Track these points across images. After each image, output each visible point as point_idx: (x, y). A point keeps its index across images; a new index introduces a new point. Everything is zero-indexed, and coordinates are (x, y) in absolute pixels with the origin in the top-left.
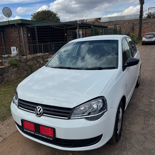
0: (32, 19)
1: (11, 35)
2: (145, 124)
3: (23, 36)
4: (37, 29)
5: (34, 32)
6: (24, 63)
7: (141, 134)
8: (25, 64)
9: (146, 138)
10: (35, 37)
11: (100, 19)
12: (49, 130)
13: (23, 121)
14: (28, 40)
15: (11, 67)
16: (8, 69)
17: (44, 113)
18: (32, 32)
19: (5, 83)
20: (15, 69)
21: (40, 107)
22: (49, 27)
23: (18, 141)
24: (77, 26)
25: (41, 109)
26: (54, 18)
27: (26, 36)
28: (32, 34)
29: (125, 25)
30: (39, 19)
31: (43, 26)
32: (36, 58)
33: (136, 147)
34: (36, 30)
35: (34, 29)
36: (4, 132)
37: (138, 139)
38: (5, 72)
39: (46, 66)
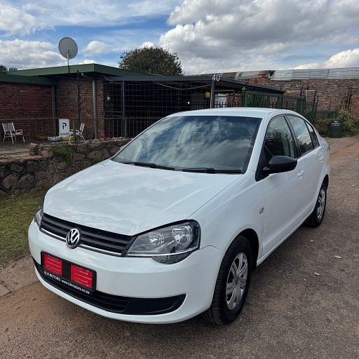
0: (121, 64)
1: (71, 96)
2: (301, 300)
3: (96, 99)
4: (126, 87)
5: (119, 92)
6: (83, 153)
7: (285, 317)
8: (84, 156)
9: (291, 326)
10: (119, 103)
11: (272, 73)
12: (85, 275)
13: (44, 255)
14: (105, 108)
15: (54, 159)
16: (47, 164)
17: (81, 241)
18: (115, 92)
19: (38, 190)
20: (63, 165)
21: (77, 231)
22: (151, 85)
23: (35, 299)
24: (210, 87)
25: (77, 234)
26: (170, 65)
27: (101, 100)
28: (115, 97)
29: (329, 90)
30: (135, 65)
31: (139, 82)
32: (109, 146)
33: (263, 339)
34: (123, 89)
35: (119, 86)
36: (14, 279)
37: (274, 325)
38: (40, 168)
39: (112, 160)
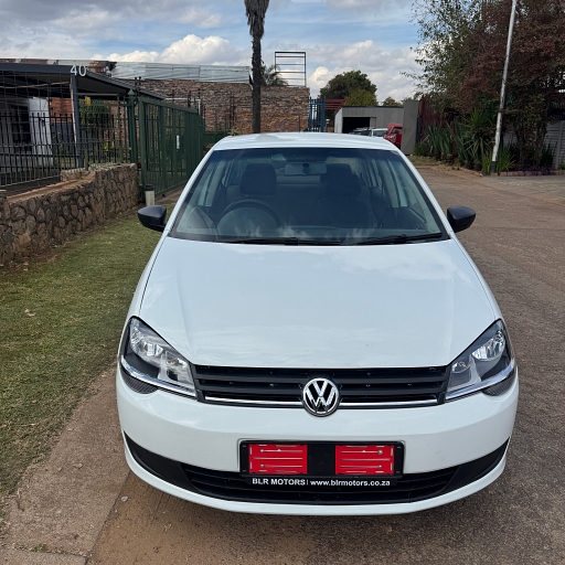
11: (112, 65)
13: (246, 447)
21: (326, 382)
25: (329, 388)
